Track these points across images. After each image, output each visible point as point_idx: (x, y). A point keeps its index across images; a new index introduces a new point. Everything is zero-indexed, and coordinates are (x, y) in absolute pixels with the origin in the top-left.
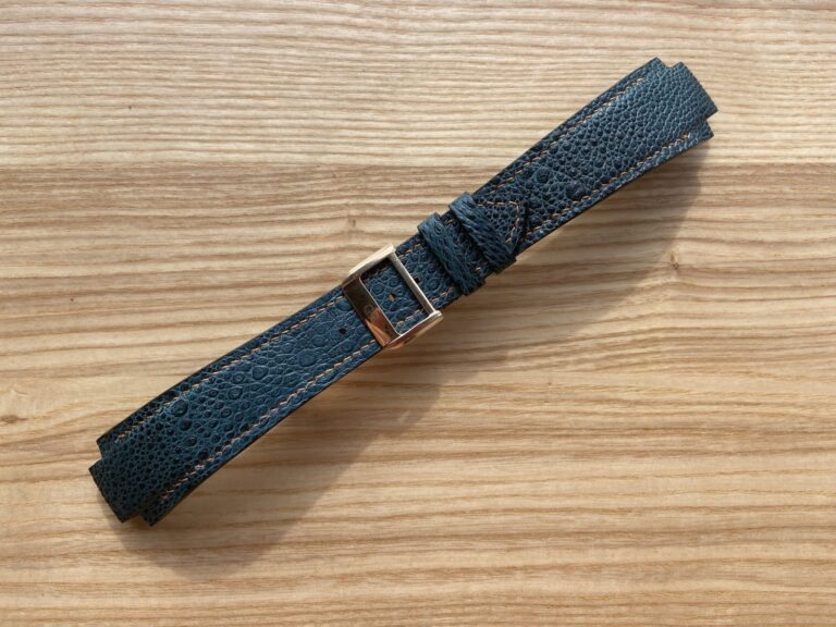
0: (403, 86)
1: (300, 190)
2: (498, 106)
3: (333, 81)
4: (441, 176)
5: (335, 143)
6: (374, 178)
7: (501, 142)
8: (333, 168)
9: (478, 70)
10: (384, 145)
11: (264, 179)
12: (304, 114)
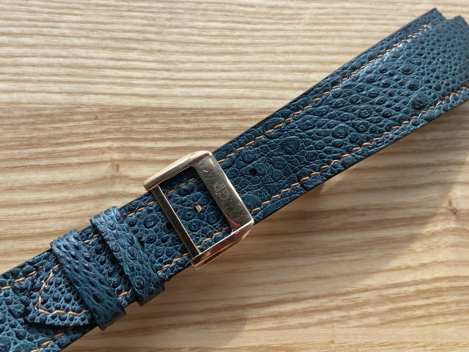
0: (171, 27)
1: (58, 132)
2: (269, 48)
3: (96, 19)
4: (212, 118)
5: (98, 83)
6: (139, 120)
7: (272, 84)
8: (95, 109)
9: (247, 13)
10: (150, 86)
11: (17, 121)
12: (64, 53)
